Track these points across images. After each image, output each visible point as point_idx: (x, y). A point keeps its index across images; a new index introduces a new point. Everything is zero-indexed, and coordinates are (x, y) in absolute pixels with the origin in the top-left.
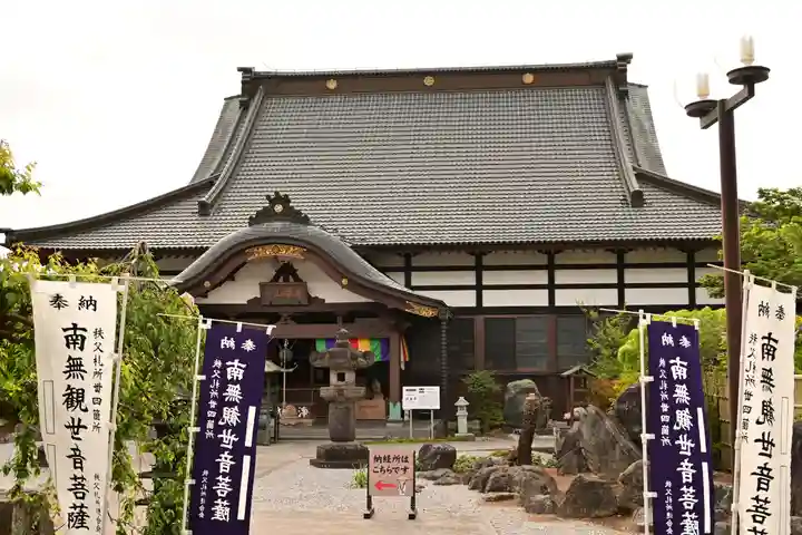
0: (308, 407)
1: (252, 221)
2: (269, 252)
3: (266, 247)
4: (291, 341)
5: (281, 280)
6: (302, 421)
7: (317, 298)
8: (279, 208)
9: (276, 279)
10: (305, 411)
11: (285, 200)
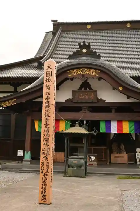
0: (95, 156)
1: (70, 57)
2: (79, 72)
3: (78, 70)
4: (87, 121)
5: (83, 89)
6: (92, 163)
7: (101, 99)
8: (84, 51)
9: (80, 88)
10: (93, 158)
11: (88, 47)
